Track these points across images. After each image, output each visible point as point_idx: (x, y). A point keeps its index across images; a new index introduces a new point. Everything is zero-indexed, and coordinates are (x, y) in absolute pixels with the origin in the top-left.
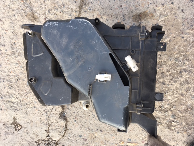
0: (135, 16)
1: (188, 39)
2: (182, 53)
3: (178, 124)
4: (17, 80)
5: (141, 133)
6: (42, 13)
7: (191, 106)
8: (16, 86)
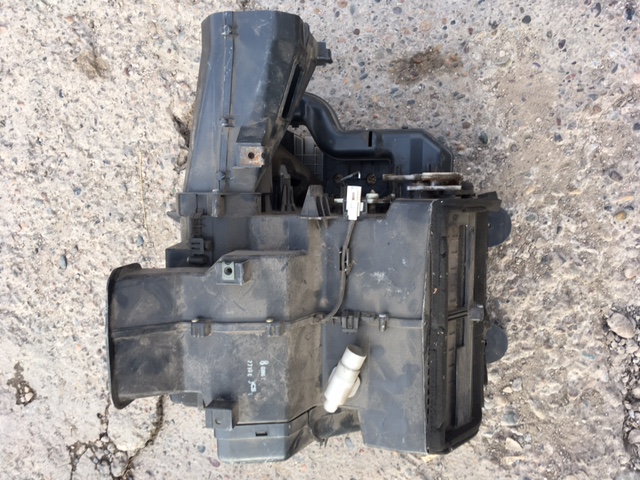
0: (399, 64)
1: (576, 144)
2: (554, 194)
3: (528, 446)
4: (37, 250)
5: (395, 463)
6: (120, 53)
7: (579, 387)
8: (33, 267)
